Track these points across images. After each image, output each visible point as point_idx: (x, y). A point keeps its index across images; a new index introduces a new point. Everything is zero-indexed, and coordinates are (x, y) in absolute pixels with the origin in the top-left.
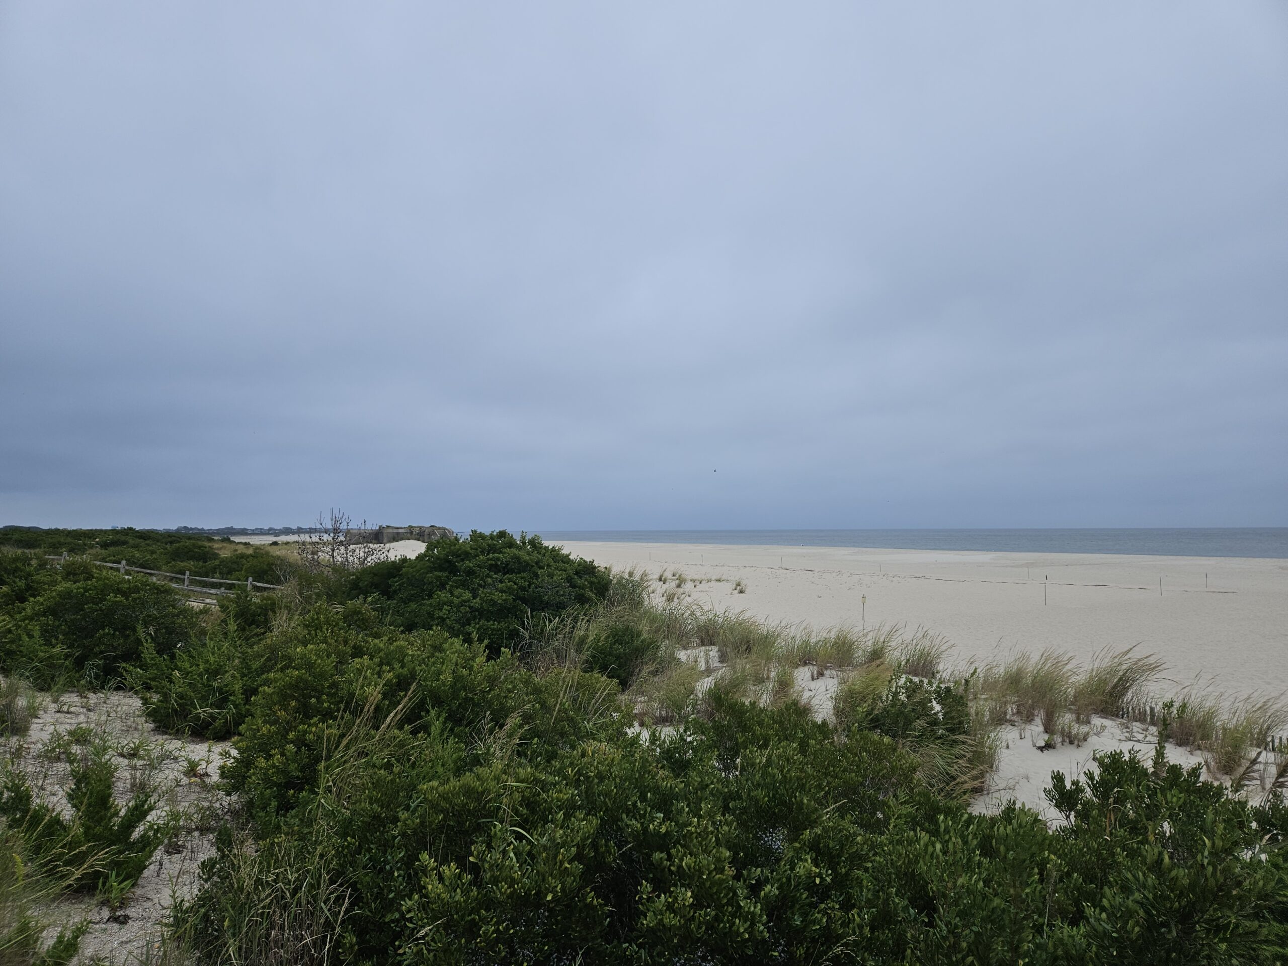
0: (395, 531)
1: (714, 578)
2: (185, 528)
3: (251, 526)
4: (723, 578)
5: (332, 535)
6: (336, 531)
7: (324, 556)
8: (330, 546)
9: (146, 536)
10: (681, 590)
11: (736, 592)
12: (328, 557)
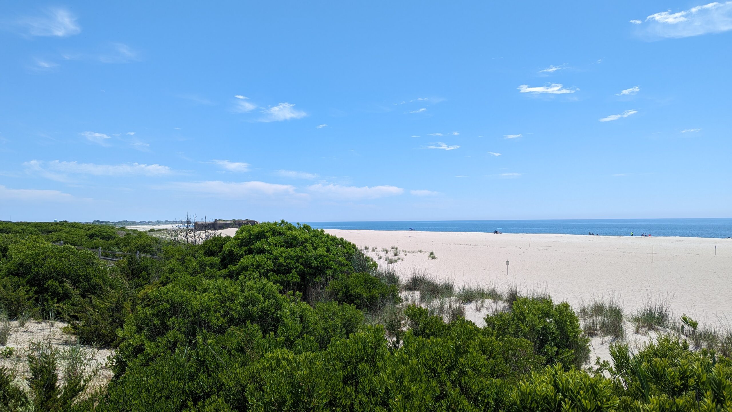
0: (224, 222)
1: (418, 250)
2: (98, 221)
3: (137, 220)
4: (422, 251)
5: (186, 225)
6: (188, 222)
7: (181, 237)
8: (185, 232)
9: (74, 226)
10: (396, 258)
11: (430, 258)
12: (184, 238)
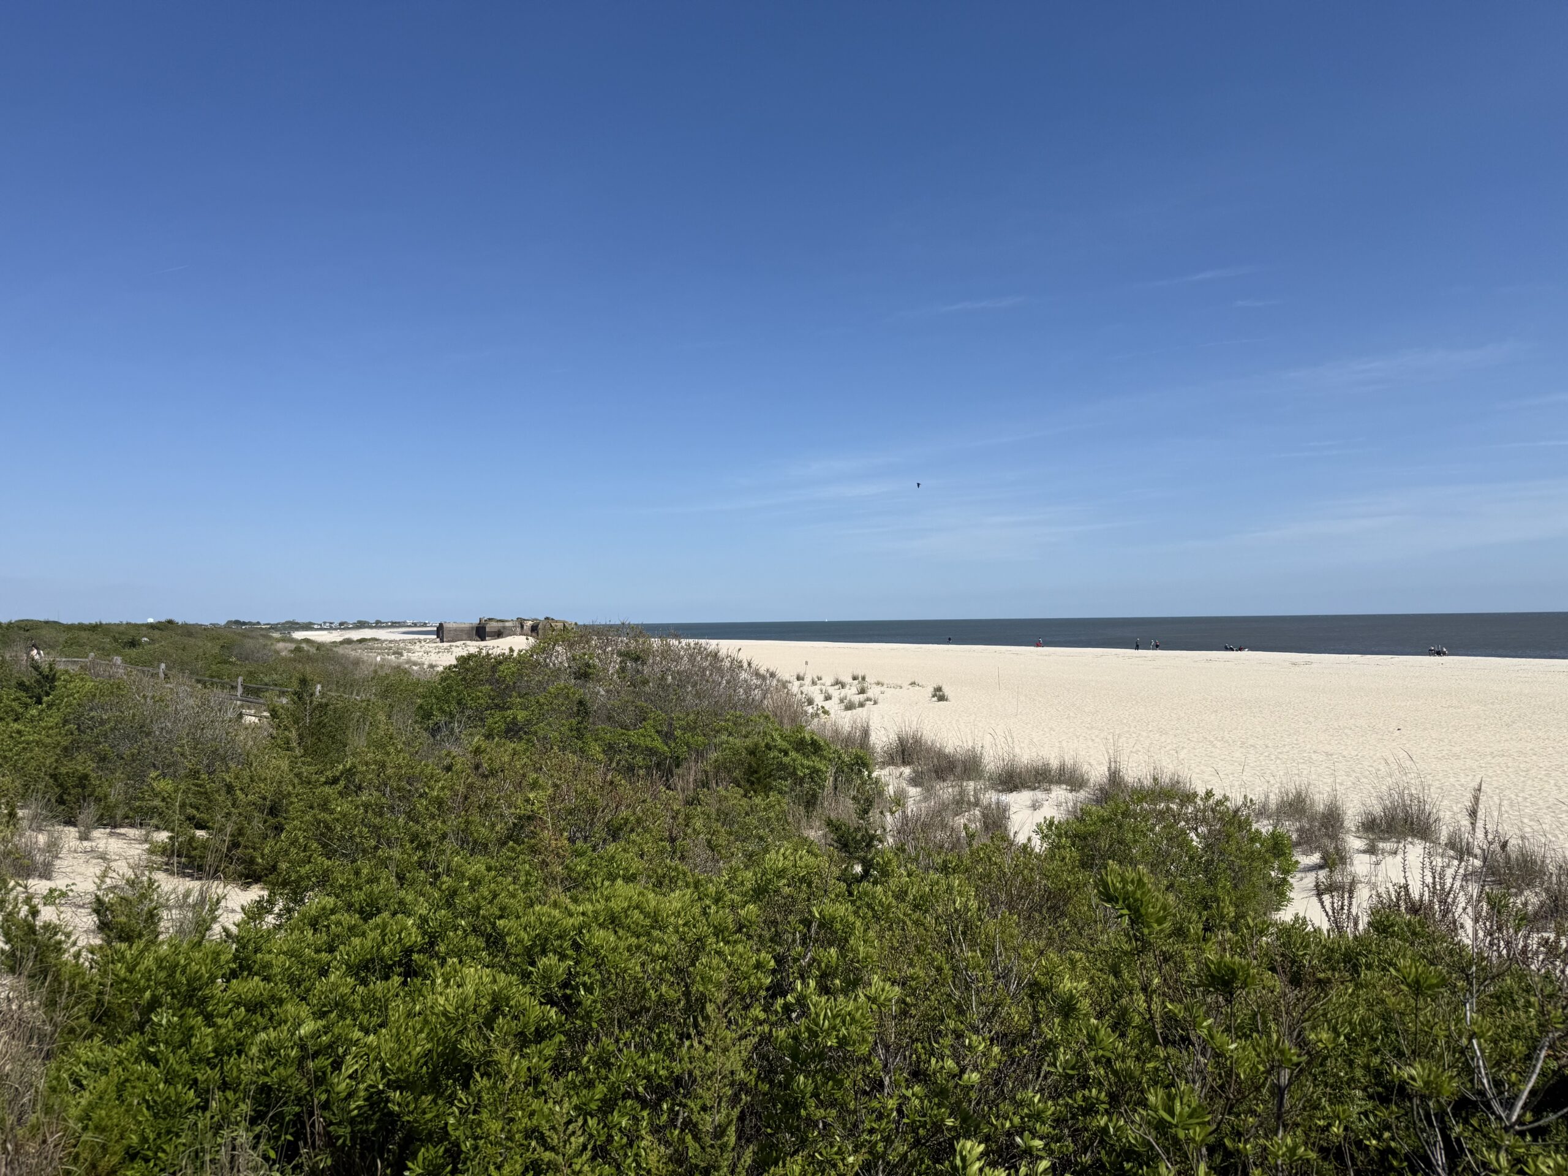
0: (500, 624)
1: (908, 682)
3: (317, 620)
4: (917, 682)
10: (862, 697)
11: (935, 699)
